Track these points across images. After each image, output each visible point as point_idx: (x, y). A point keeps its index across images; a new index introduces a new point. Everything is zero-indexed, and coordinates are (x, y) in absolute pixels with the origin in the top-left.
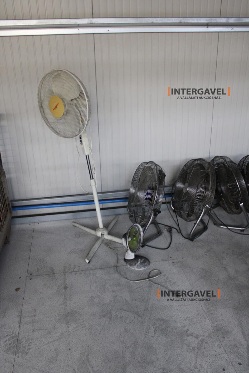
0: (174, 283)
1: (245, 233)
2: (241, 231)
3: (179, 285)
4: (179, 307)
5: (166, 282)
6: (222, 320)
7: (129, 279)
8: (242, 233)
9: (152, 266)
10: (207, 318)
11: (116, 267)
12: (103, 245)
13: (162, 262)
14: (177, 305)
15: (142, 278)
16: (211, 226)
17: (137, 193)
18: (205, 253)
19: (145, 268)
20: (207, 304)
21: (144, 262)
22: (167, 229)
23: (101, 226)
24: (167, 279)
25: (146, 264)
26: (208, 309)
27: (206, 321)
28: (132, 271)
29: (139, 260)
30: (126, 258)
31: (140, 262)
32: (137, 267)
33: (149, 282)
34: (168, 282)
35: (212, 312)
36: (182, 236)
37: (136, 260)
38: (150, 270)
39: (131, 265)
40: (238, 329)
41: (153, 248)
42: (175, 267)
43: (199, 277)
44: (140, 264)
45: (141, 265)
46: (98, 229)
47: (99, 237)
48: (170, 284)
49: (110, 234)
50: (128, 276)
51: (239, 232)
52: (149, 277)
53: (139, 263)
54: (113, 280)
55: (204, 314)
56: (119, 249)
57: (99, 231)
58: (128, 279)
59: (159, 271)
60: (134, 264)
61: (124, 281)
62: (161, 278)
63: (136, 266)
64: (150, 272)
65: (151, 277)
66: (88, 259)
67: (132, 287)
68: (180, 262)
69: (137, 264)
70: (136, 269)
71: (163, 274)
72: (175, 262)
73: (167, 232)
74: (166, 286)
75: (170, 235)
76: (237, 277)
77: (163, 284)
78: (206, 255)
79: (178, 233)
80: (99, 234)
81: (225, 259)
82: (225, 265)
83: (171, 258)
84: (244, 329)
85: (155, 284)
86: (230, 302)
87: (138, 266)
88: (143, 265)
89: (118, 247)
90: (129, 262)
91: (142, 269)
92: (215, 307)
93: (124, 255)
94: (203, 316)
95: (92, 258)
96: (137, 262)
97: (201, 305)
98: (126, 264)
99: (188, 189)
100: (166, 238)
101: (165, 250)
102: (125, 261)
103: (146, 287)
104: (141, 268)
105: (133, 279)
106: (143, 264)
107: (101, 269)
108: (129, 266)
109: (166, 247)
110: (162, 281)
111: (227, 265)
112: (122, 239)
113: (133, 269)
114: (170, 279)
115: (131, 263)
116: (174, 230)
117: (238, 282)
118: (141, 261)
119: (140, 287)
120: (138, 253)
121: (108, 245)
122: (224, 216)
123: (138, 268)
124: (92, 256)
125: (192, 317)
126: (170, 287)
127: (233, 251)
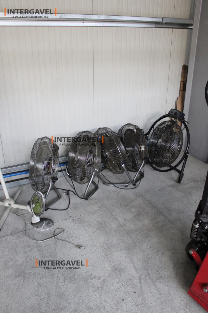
0: (76, 237)
1: (128, 187)
2: (125, 186)
3: (80, 238)
4: (82, 256)
5: (69, 237)
6: (118, 260)
7: (38, 239)
8: (126, 188)
9: (56, 225)
10: (105, 261)
11: (25, 231)
12: (11, 214)
13: (64, 221)
14: (80, 255)
15: (49, 237)
16: (101, 185)
17: (36, 165)
18: (99, 209)
19: (49, 228)
20: (105, 250)
21: (48, 223)
22: (65, 193)
23: (7, 197)
24: (70, 235)
25: (50, 224)
26: (106, 254)
27: (105, 264)
28: (39, 233)
29: (44, 222)
30: (33, 222)
31: (45, 224)
32: (43, 229)
33: (55, 239)
34: (71, 237)
35: (109, 256)
36: (78, 197)
37: (41, 222)
38: (55, 229)
39: (37, 227)
40: (131, 265)
41: (55, 210)
42: (75, 224)
43: (96, 229)
44: (45, 225)
45: (46, 226)
46: (5, 200)
47: (7, 207)
48: (72, 239)
49: (16, 203)
50: (36, 237)
51: (124, 188)
52: (54, 236)
53: (44, 224)
54: (23, 243)
55: (102, 258)
56: (25, 215)
57: (6, 202)
58: (36, 240)
59: (62, 228)
60: (40, 226)
61: (33, 242)
62: (64, 234)
63: (42, 227)
64: (55, 230)
65: (56, 235)
67: (40, 247)
68: (79, 218)
69: (43, 226)
70: (42, 230)
71: (66, 231)
72: (74, 219)
73: (65, 195)
74: (69, 240)
75: (68, 197)
76: (126, 224)
77: (67, 239)
78: (99, 210)
79: (74, 195)
80: (6, 204)
81: (115, 211)
82: (116, 216)
83: (71, 216)
84: (135, 265)
85: (60, 241)
86: (122, 245)
87: (43, 227)
89: (25, 214)
90: (36, 225)
91: (48, 229)
92: (111, 251)
93: (31, 220)
94: (102, 260)
95: (2, 226)
96: (43, 224)
97: (100, 252)
98: (33, 227)
99: (79, 157)
100: (65, 200)
101: (66, 210)
102: (32, 225)
103: (53, 244)
104: (46, 229)
105: (41, 239)
106: (48, 225)
107: (11, 234)
108: (36, 228)
109: (65, 208)
110: (66, 237)
111: (117, 216)
112: (27, 206)
113: (40, 230)
114: (72, 234)
116: (71, 193)
117: (127, 228)
118: (46, 223)
119: (47, 245)
120: (43, 216)
121: (15, 213)
122: (111, 176)
123: (45, 229)
125: (93, 263)
126: (73, 241)
127: (121, 204)
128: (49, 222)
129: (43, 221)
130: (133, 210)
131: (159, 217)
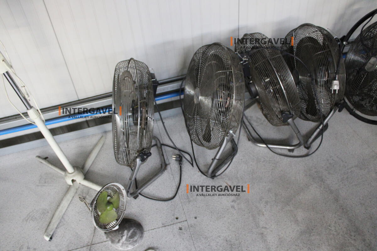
9: (147, 238)
19: (134, 245)
21: (132, 236)
25: (136, 238)
29: (126, 232)
31: (127, 237)
32: (122, 246)
38: (144, 249)
39: (113, 242)
44: (126, 240)
45: (128, 243)
53: (124, 238)
59: (157, 249)
60: (117, 240)
63: (120, 244)
69: (121, 241)
70: (121, 249)
87: (123, 243)
88: (131, 242)
96: (122, 237)
104: (128, 247)
106: (132, 240)
108: (110, 243)
113: (117, 248)
115: (113, 239)
118: (127, 235)
123: (125, 248)
127: (276, 195)
128: (134, 231)
129: (124, 230)
131: (353, 242)
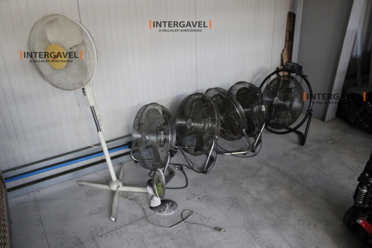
0: (210, 218)
1: (248, 155)
2: (244, 154)
3: (214, 219)
4: (225, 240)
5: (201, 219)
6: (268, 240)
7: (165, 226)
8: (246, 156)
9: (181, 207)
10: (254, 242)
11: (145, 217)
12: (121, 199)
13: (188, 200)
14: (223, 239)
15: (177, 222)
18: (224, 182)
19: (175, 211)
20: (249, 230)
21: (172, 206)
22: (177, 167)
23: (114, 178)
24: (201, 217)
25: (174, 207)
26: (251, 234)
27: (255, 246)
28: (164, 218)
29: (167, 204)
30: (152, 206)
33: (185, 224)
34: (204, 219)
35: (256, 236)
36: (195, 171)
37: (164, 205)
38: (181, 212)
39: (160, 212)
40: (285, 244)
41: (173, 190)
42: (203, 203)
43: (229, 206)
44: (169, 208)
45: (171, 209)
46: (112, 182)
47: (115, 191)
48: (206, 220)
49: (124, 185)
50: (162, 224)
51: (243, 156)
52: (183, 220)
53: (168, 207)
54: (149, 231)
55: (250, 240)
57: (113, 184)
58: (164, 227)
59: (189, 210)
60: (163, 210)
61: (160, 230)
62: (195, 217)
64: (182, 213)
65: (185, 219)
66: (114, 217)
67: (172, 234)
68: (205, 196)
69: (166, 210)
70: (167, 214)
71: (195, 212)
72: (200, 198)
73: (178, 170)
74: (203, 223)
75: (183, 172)
76: (261, 197)
77: (200, 222)
78: (224, 184)
79: (189, 169)
80: (114, 187)
81: (243, 184)
82: (246, 189)
83: (194, 195)
84: (290, 243)
85: (192, 225)
86: (266, 221)
87: (168, 211)
88: (172, 209)
89: (138, 197)
90: (157, 209)
91: (173, 212)
92: (256, 230)
93: (149, 203)
94: (250, 241)
95: (117, 214)
96: (166, 207)
97: (244, 232)
98: (155, 211)
100: (180, 176)
101: (185, 188)
102: (152, 209)
103: (185, 230)
104: (171, 212)
105: (169, 226)
106: (172, 207)
107: (131, 223)
108: (158, 213)
109: (184, 185)
110: (198, 219)
111: (247, 189)
113: (164, 215)
114: (204, 215)
115: (160, 210)
116: (184, 167)
117: (264, 202)
118: (169, 205)
119: (179, 232)
120: (166, 197)
121: (127, 197)
122: (223, 144)
124: (115, 213)
125: (241, 246)
126: (208, 224)
128: (171, 204)
130: (263, 180)
